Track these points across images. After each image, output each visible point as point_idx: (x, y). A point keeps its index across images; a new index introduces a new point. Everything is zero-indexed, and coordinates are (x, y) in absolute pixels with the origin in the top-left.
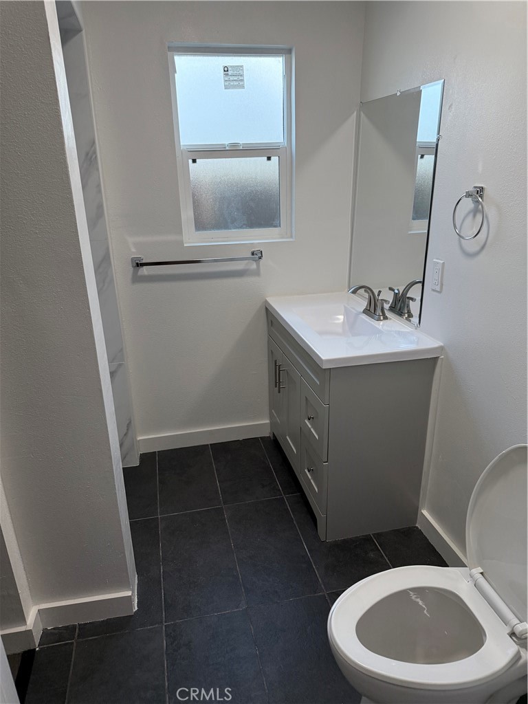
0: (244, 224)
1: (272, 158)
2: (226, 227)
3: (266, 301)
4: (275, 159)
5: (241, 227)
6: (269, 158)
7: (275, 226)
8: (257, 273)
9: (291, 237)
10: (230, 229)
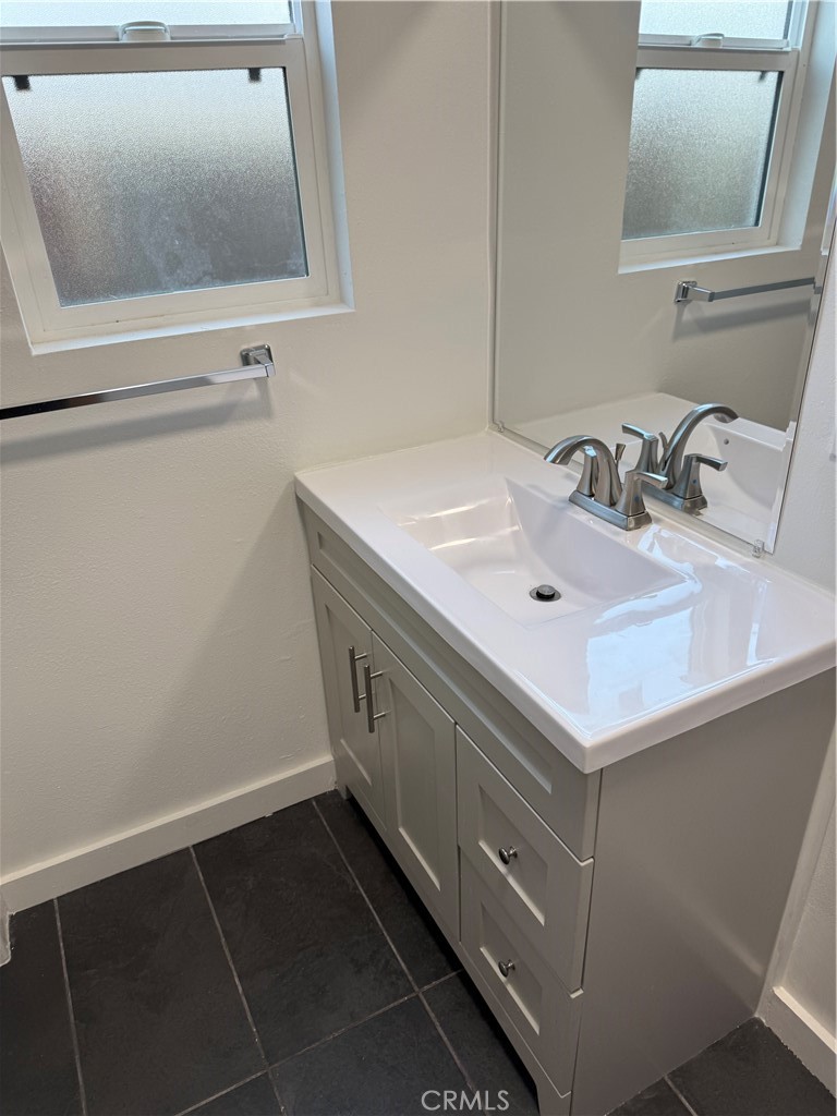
0: (205, 273)
1: (263, 72)
2: (152, 283)
3: (297, 483)
4: (272, 77)
5: (198, 282)
6: (255, 75)
7: (294, 274)
8: (262, 409)
9: (342, 300)
10: (166, 289)
